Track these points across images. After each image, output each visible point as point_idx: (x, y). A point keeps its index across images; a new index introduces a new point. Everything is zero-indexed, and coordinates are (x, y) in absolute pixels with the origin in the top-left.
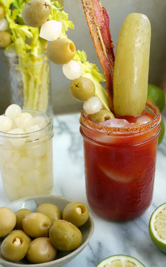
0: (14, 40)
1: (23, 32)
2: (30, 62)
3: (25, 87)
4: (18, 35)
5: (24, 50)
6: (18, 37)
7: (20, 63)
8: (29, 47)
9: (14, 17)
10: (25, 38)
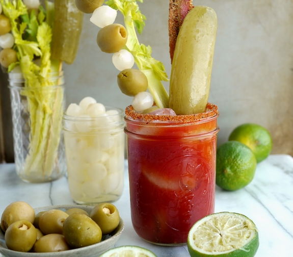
0: (20, 58)
1: (31, 49)
2: (38, 85)
3: (31, 117)
4: (25, 52)
5: (31, 71)
6: (24, 55)
7: (26, 85)
8: (38, 68)
9: (22, 32)
10: (33, 57)
